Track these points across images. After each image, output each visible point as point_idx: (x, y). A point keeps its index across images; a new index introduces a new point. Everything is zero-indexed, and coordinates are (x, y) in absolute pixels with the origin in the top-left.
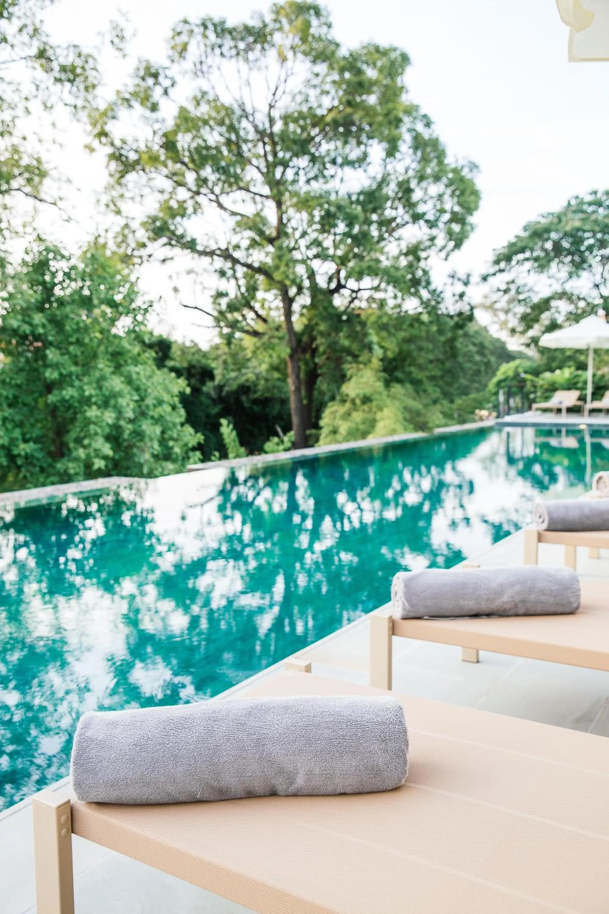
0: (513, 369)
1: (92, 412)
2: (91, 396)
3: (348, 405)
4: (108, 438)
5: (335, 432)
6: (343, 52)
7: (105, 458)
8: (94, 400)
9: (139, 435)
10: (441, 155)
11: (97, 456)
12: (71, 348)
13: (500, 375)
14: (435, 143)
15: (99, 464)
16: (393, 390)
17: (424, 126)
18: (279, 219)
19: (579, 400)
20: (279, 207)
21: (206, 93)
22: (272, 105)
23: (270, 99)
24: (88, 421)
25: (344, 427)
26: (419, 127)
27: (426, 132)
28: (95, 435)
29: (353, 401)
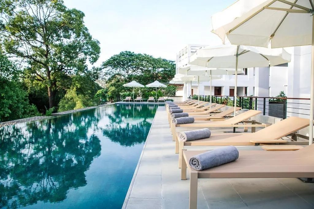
0: (101, 91)
1: (5, 101)
2: (4, 96)
4: (9, 108)
5: (64, 107)
7: (9, 114)
8: (4, 97)
9: (18, 107)
10: (90, 38)
13: (98, 93)
14: (88, 35)
15: (7, 115)
16: (79, 96)
17: (85, 30)
18: (47, 50)
19: (131, 98)
20: (47, 46)
21: (24, 12)
22: (45, 19)
23: (44, 17)
24: (3, 103)
25: (66, 106)
26: (84, 30)
27: (86, 32)
28: (5, 107)
29: (68, 99)
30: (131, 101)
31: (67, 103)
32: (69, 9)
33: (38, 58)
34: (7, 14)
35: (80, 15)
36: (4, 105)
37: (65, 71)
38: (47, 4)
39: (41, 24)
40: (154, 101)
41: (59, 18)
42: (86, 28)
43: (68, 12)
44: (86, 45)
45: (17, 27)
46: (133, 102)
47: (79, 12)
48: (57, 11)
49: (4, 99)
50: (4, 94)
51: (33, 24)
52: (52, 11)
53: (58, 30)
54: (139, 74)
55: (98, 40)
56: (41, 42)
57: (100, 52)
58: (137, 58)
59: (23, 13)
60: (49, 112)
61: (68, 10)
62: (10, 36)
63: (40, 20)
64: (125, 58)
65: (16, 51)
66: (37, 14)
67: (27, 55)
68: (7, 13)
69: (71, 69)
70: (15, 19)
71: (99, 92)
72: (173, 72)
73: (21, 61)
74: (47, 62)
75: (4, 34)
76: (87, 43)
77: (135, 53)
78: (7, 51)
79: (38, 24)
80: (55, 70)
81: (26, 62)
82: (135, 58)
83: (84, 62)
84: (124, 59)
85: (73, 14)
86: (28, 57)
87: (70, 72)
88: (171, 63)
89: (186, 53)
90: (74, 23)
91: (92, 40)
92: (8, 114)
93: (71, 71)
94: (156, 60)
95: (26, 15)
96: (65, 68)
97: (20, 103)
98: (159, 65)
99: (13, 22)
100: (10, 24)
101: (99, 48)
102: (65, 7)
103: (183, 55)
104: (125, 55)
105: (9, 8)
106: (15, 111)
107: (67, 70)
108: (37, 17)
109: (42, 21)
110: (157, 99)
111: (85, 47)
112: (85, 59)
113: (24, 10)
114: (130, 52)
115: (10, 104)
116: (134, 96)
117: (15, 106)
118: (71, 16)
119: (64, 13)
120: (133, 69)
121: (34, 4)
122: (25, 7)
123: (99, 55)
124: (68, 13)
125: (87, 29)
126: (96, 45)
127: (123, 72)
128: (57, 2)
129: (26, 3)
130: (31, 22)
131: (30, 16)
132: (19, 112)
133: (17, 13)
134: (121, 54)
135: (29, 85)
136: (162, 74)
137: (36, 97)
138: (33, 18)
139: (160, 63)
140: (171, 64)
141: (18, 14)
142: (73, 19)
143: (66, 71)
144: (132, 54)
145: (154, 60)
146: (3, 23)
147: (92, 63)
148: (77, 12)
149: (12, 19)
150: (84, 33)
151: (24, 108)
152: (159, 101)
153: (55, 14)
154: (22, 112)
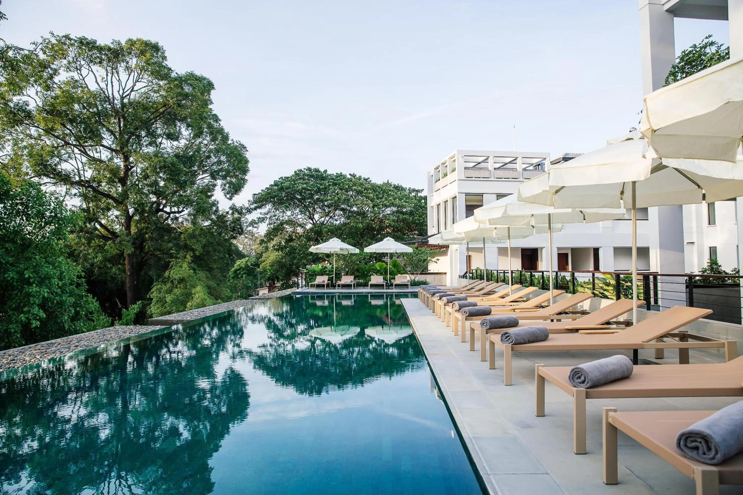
0: (244, 263)
1: (34, 289)
2: (30, 278)
3: (169, 285)
4: (40, 307)
5: (162, 300)
6: (173, 75)
7: (40, 320)
8: (32, 281)
9: (61, 304)
10: (226, 138)
11: (35, 319)
12: (7, 245)
13: (236, 266)
14: (221, 131)
16: (198, 275)
17: (214, 121)
18: (126, 166)
19: (328, 280)
20: (126, 159)
21: (77, 81)
22: (124, 96)
23: (121, 92)
24: (29, 295)
25: (169, 298)
26: (211, 121)
27: (215, 125)
28: (33, 304)
29: (172, 282)
30: (328, 286)
31: (170, 291)
32: (179, 73)
33: (104, 187)
34: (39, 89)
35: (204, 86)
36: (31, 299)
37: (165, 216)
38: (127, 63)
39: (113, 107)
40: (383, 285)
41: (155, 95)
42: (215, 115)
43: (176, 79)
44: (214, 155)
45: (60, 117)
46: (334, 289)
47: (200, 79)
48: (150, 78)
49: (30, 284)
50: (32, 273)
51: (95, 110)
52: (139, 80)
53: (152, 121)
54: (338, 222)
55: (242, 142)
56: (112, 150)
57: (248, 170)
58: (335, 184)
59: (74, 83)
60: (128, 315)
61: (176, 75)
62: (40, 136)
63: (112, 100)
64: (306, 183)
65: (55, 170)
66: (107, 85)
67: (77, 179)
68: (40, 85)
69: (179, 212)
70: (56, 98)
71: (239, 263)
72: (420, 217)
73: (63, 194)
74: (125, 195)
75: (28, 132)
76: (217, 151)
77: (329, 172)
78: (35, 171)
79: (106, 108)
80: (142, 213)
81: (75, 195)
82: (329, 185)
83: (209, 194)
84: (305, 186)
85: (188, 84)
86: (80, 183)
87: (177, 219)
88: (413, 194)
89: (454, 170)
90: (189, 103)
91: (230, 142)
92: (38, 320)
93: (177, 215)
94: (379, 187)
95: (80, 89)
96: (165, 209)
97: (67, 293)
98: (386, 200)
99: (52, 105)
100: (46, 110)
101: (247, 162)
102: (170, 69)
103: (446, 175)
104: (306, 178)
105: (45, 74)
106: (54, 312)
107: (169, 214)
108: (106, 93)
109: (116, 102)
110: (390, 280)
111: (214, 159)
112: (211, 187)
113: (77, 77)
114: (317, 171)
115: (44, 297)
116: (336, 274)
117: (55, 301)
118: (182, 89)
119: (166, 82)
120: (324, 210)
121: (99, 65)
122: (79, 71)
123: (246, 178)
124: (176, 82)
125: (216, 119)
126: (239, 154)
127: (301, 218)
128: (150, 59)
129: (83, 62)
130: (90, 105)
131: (89, 90)
132: (63, 314)
133: (59, 83)
134: (296, 174)
135: (82, 249)
136: (394, 221)
137: (94, 277)
138: (95, 95)
139: (389, 195)
140: (415, 196)
141: (62, 86)
142: (186, 96)
143: (167, 215)
144: (322, 175)
145: (375, 188)
146: (28, 108)
147: (228, 196)
148: (196, 80)
149: (50, 98)
150: (210, 126)
151: (75, 305)
152: (396, 285)
153: (146, 84)
154: (71, 315)
